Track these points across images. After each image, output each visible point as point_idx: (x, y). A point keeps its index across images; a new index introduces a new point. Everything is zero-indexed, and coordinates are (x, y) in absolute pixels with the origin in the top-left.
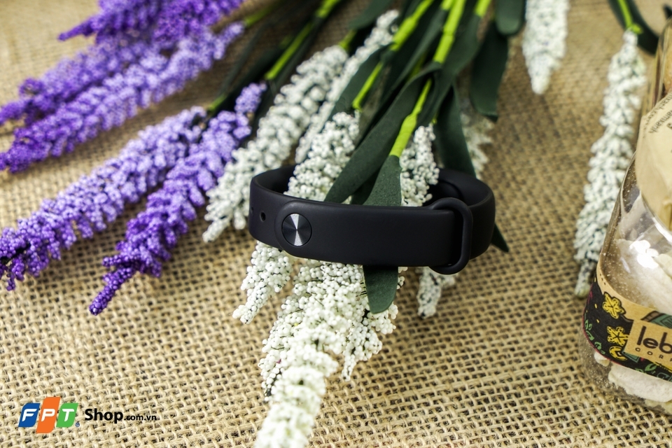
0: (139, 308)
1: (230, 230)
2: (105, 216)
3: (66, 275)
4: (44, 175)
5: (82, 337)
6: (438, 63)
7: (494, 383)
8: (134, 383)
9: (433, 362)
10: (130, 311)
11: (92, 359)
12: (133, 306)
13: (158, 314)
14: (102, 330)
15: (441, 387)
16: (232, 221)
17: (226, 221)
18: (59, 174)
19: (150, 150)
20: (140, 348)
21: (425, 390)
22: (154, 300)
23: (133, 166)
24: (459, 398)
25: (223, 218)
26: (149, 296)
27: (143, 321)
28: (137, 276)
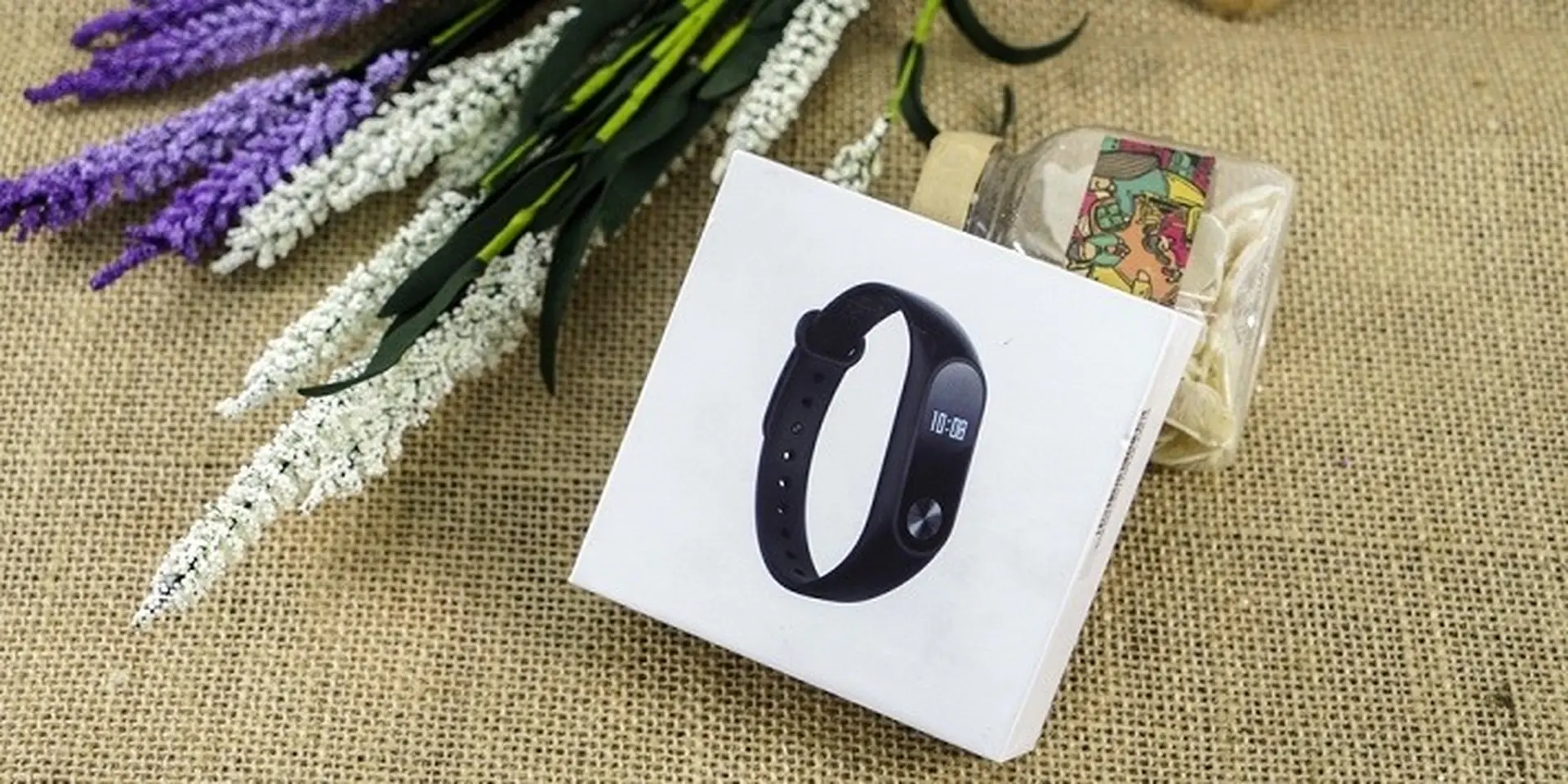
0: (168, 298)
1: (249, 267)
2: (158, 179)
3: (96, 239)
4: (120, 112)
5: (88, 317)
6: (599, 141)
7: (534, 479)
8: (124, 383)
9: (476, 440)
10: (155, 300)
11: (89, 346)
12: (161, 295)
13: (186, 310)
14: (114, 314)
15: (471, 469)
16: (257, 255)
17: (249, 254)
18: (139, 113)
19: (241, 108)
20: (148, 345)
21: (450, 469)
22: (187, 293)
23: (211, 124)
24: (484, 487)
25: (245, 249)
26: (184, 287)
27: (165, 315)
28: (161, 258)
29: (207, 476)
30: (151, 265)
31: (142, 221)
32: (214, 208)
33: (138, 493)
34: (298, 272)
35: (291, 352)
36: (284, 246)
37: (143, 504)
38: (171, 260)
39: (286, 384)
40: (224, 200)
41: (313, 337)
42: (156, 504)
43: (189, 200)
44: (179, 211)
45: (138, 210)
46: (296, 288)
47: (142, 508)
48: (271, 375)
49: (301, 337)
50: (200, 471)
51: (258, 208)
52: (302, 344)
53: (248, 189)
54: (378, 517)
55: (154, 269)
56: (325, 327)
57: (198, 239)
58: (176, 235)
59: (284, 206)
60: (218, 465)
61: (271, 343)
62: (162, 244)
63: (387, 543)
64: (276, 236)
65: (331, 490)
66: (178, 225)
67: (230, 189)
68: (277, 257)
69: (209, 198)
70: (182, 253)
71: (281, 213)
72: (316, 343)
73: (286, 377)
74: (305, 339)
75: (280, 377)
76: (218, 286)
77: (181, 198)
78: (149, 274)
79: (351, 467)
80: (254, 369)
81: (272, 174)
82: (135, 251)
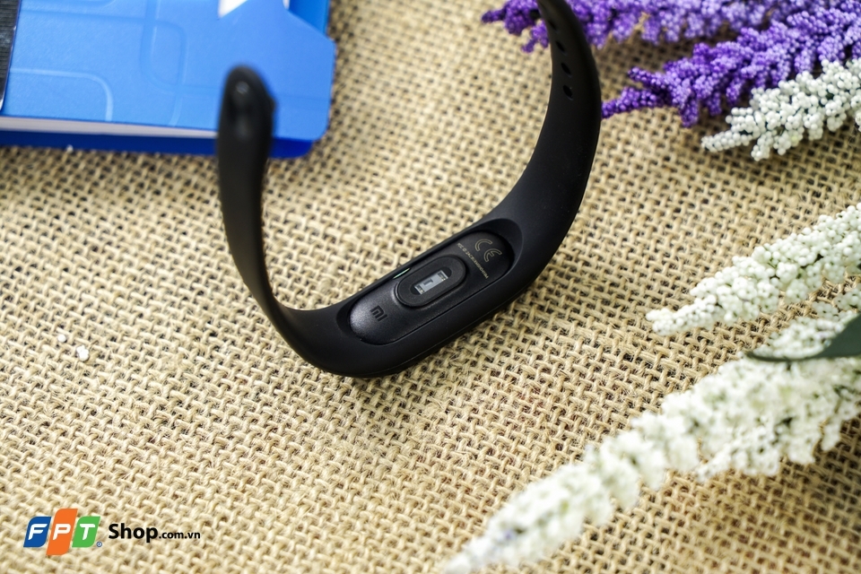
0: (652, 156)
2: (685, 28)
10: (639, 153)
12: (647, 150)
13: (667, 175)
16: (754, 142)
17: (746, 140)
20: (614, 200)
25: (744, 133)
26: (672, 150)
27: (643, 173)
28: (658, 111)
29: (624, 368)
30: (648, 116)
31: (655, 67)
32: (732, 75)
33: (544, 363)
34: (796, 173)
35: (756, 278)
36: (785, 143)
37: (545, 375)
38: (669, 116)
39: (735, 315)
40: (744, 70)
41: (785, 269)
42: (558, 381)
43: (709, 58)
44: (694, 68)
45: (655, 54)
46: (788, 188)
47: (542, 381)
48: (722, 299)
49: (771, 263)
50: (618, 359)
51: (774, 92)
52: (771, 271)
53: (774, 66)
54: (791, 486)
55: (648, 121)
56: (802, 261)
57: (704, 103)
58: (682, 92)
59: (800, 99)
60: (639, 359)
61: (736, 258)
62: (664, 96)
63: (792, 521)
64: (781, 129)
65: (741, 462)
66: (687, 81)
67: (755, 60)
68: (774, 151)
69: (729, 62)
70: (682, 113)
71: (795, 106)
72: (785, 277)
73: (737, 306)
74: (775, 267)
75: (732, 304)
76: (708, 160)
77: (701, 53)
78: (642, 124)
79: (774, 443)
80: (707, 284)
81: (805, 60)
82: (634, 96)
